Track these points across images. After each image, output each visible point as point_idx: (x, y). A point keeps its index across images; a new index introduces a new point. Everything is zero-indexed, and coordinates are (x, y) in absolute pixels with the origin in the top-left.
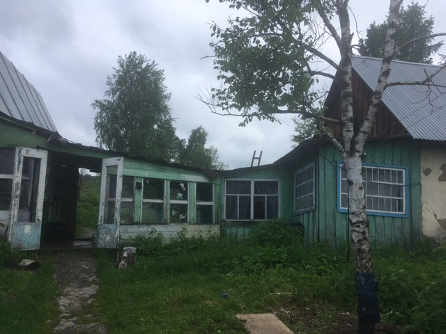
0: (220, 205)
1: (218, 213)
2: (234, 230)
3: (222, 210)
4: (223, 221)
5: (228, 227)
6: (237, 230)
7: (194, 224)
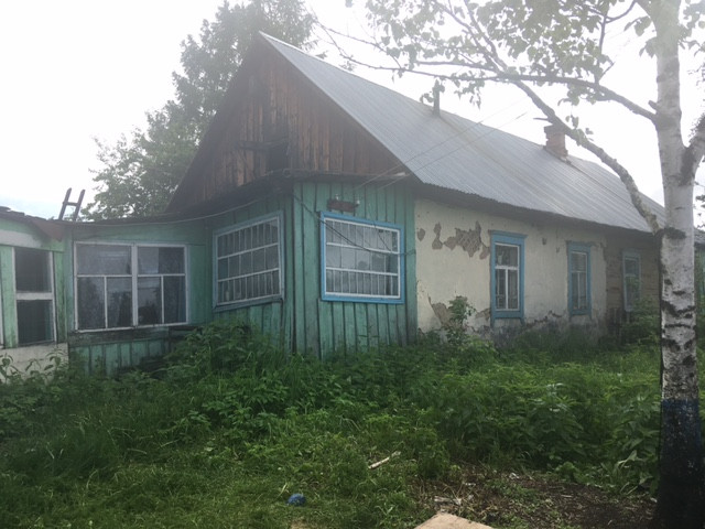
0: (65, 300)
1: (62, 317)
2: (97, 351)
3: (70, 311)
4: (74, 333)
5: (84, 346)
6: (104, 351)
7: (14, 347)
